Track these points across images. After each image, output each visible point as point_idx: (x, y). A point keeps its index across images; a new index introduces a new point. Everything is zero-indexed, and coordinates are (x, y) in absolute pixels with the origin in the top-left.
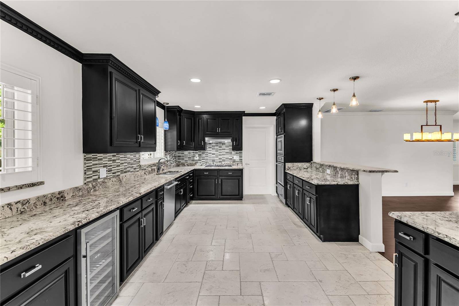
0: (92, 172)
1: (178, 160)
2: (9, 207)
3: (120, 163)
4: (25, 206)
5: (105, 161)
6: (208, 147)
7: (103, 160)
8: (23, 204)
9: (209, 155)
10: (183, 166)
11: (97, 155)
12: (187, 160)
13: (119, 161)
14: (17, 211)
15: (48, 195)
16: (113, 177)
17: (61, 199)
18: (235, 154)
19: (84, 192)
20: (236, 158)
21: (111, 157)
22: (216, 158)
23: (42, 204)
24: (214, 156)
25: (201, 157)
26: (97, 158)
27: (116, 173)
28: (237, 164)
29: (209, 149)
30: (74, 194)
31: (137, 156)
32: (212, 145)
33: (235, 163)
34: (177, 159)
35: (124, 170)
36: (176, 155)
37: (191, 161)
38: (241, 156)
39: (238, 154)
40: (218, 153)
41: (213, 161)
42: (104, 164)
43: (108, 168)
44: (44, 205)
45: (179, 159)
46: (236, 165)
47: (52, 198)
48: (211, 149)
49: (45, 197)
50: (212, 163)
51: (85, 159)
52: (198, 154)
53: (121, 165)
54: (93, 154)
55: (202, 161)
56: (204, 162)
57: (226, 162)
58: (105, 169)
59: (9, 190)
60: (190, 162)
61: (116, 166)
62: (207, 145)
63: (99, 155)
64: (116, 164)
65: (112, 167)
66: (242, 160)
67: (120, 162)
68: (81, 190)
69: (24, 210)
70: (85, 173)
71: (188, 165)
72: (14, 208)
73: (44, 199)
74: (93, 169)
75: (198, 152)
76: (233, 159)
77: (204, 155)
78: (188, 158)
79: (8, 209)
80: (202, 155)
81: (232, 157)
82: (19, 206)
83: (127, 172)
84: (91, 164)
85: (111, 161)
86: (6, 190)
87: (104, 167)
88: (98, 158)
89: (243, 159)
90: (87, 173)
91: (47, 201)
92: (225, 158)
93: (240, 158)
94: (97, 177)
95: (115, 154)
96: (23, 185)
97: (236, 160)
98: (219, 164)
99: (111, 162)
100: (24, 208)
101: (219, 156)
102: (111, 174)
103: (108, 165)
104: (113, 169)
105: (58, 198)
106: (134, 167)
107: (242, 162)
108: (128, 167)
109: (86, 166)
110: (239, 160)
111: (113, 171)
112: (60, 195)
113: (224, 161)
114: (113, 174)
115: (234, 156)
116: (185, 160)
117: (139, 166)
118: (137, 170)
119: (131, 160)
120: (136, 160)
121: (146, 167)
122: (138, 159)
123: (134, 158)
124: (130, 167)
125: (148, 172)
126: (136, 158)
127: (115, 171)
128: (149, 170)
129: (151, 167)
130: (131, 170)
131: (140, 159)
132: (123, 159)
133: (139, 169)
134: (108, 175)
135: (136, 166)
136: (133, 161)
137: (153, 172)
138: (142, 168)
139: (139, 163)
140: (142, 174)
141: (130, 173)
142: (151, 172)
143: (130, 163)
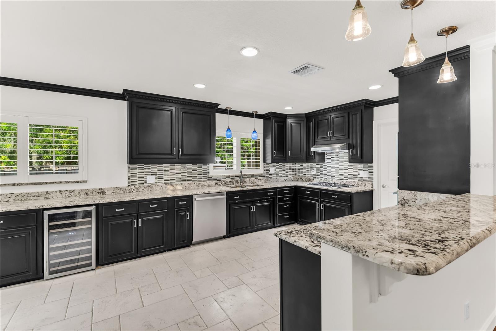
0: (137, 178)
1: (298, 174)
2: (60, 192)
4: (71, 193)
5: (153, 170)
6: (327, 158)
7: (151, 169)
8: (70, 192)
9: (328, 169)
10: (301, 181)
11: (144, 166)
12: (306, 174)
14: (66, 195)
15: (89, 189)
16: (164, 184)
17: (102, 193)
18: (361, 169)
19: (125, 191)
20: (364, 174)
21: (163, 167)
22: (336, 174)
23: (84, 194)
24: (334, 170)
25: (319, 171)
26: (143, 167)
27: (169, 180)
28: (364, 184)
29: (328, 161)
30: (115, 192)
31: (204, 167)
32: (331, 155)
33: (361, 182)
34: (297, 172)
35: (182, 179)
36: (296, 167)
37: (310, 176)
38: (371, 173)
39: (367, 169)
40: (338, 166)
41: (333, 177)
42: (152, 173)
43: (158, 176)
44: (87, 195)
45: (299, 172)
46: (363, 186)
47: (93, 191)
48: (330, 161)
49: (88, 190)
50: (331, 179)
51: (129, 168)
52: (316, 167)
53: (176, 174)
54: (138, 165)
55: (321, 176)
56: (321, 178)
57: (349, 180)
58: (154, 176)
59: (60, 183)
60: (308, 177)
61: (169, 175)
62: (326, 156)
63: (146, 165)
64: (169, 173)
65: (164, 175)
66: (372, 178)
67: (175, 172)
68: (122, 190)
69: (71, 195)
70: (129, 178)
71: (306, 180)
72: (64, 193)
73: (86, 192)
74: (138, 176)
75: (315, 164)
76: (358, 176)
77: (323, 168)
78: (306, 172)
79: (60, 193)
80: (320, 168)
81: (356, 174)
82: (68, 193)
83: (185, 181)
84: (137, 172)
85: (163, 170)
86: (58, 183)
88: (145, 168)
89: (374, 176)
90: (131, 178)
91: (89, 193)
92: (347, 174)
93: (369, 175)
94: (144, 182)
96: (70, 181)
97: (363, 179)
98: (339, 182)
100: (70, 195)
101: (340, 171)
102: (163, 181)
103: (158, 174)
104: (164, 177)
105: (98, 193)
106: (198, 177)
107: (372, 181)
108: (187, 177)
109: (130, 173)
110: (367, 179)
111: (165, 179)
112: (101, 191)
113: (346, 178)
114: (164, 181)
115: (360, 172)
116: (304, 173)
117: (207, 176)
118: (203, 180)
119: (193, 170)
120: (203, 171)
121: (221, 178)
122: (207, 170)
123: (198, 169)
124: (191, 176)
125: (224, 183)
126: (202, 169)
127: (168, 179)
128: (225, 181)
129: (231, 178)
130: (193, 180)
131: (209, 170)
132: (181, 170)
133: (207, 180)
134: (158, 181)
135: (203, 176)
136: (197, 171)
137: (233, 184)
138: (213, 179)
139: (208, 174)
140: (210, 184)
141: (191, 182)
142: (230, 184)
143: (191, 173)
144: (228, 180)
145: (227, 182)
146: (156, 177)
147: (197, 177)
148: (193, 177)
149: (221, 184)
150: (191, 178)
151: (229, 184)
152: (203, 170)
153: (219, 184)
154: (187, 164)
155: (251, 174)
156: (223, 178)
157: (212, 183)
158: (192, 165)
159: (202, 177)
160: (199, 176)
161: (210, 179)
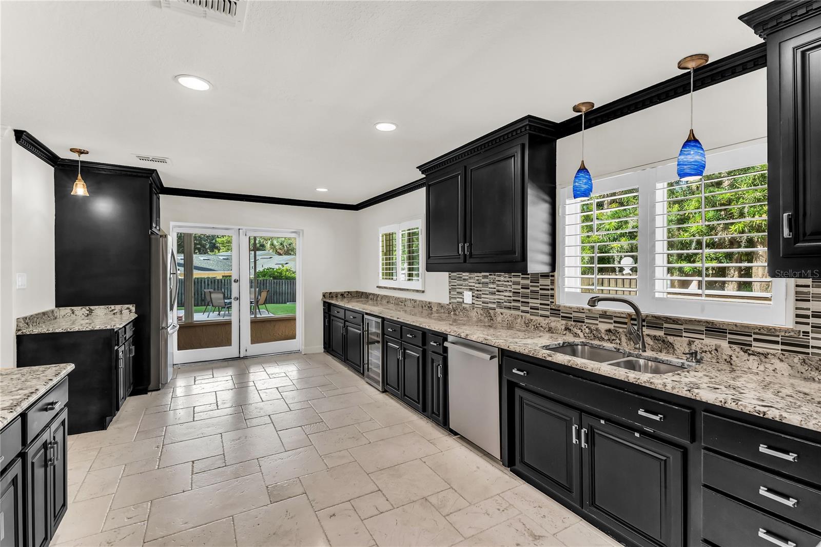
0: (456, 293)
3: (495, 290)
5: (472, 283)
7: (469, 281)
11: (462, 274)
13: (494, 286)
16: (482, 308)
17: (430, 309)
21: (481, 278)
27: (488, 304)
30: (438, 310)
31: (544, 281)
35: (505, 303)
42: (469, 286)
43: (476, 292)
51: (450, 277)
53: (497, 293)
54: (458, 273)
58: (470, 293)
61: (488, 293)
63: (464, 274)
64: (488, 289)
65: (483, 292)
67: (495, 288)
70: (450, 292)
74: (458, 290)
83: (511, 308)
84: (455, 284)
85: (481, 283)
87: (471, 290)
88: (463, 278)
90: (452, 293)
94: (461, 300)
95: (488, 274)
99: (481, 285)
102: (481, 303)
103: (476, 289)
104: (483, 296)
106: (530, 304)
108: (514, 300)
109: (450, 285)
111: (482, 299)
112: (429, 305)
114: (483, 303)
117: (548, 305)
118: (541, 312)
119: (522, 288)
120: (540, 292)
121: (584, 315)
122: (548, 290)
123: (532, 286)
124: (519, 301)
125: (587, 330)
126: (538, 286)
127: (487, 300)
128: (593, 327)
129: (615, 322)
130: (522, 308)
131: (552, 289)
132: (503, 284)
133: (548, 313)
134: (476, 303)
135: (541, 304)
136: (529, 291)
137: (618, 342)
138: (562, 314)
139: (551, 300)
140: (553, 325)
141: (519, 313)
142: (606, 338)
143: (519, 293)
144: (603, 327)
145: (597, 330)
146: (474, 294)
147: (528, 303)
148: (522, 302)
149: (579, 332)
150: (519, 304)
151: (603, 339)
152: (541, 289)
153: (575, 330)
154: (513, 274)
155: (707, 322)
156: (588, 318)
157: (559, 324)
158: (521, 276)
159: (539, 305)
160: (534, 302)
161: (556, 312)
